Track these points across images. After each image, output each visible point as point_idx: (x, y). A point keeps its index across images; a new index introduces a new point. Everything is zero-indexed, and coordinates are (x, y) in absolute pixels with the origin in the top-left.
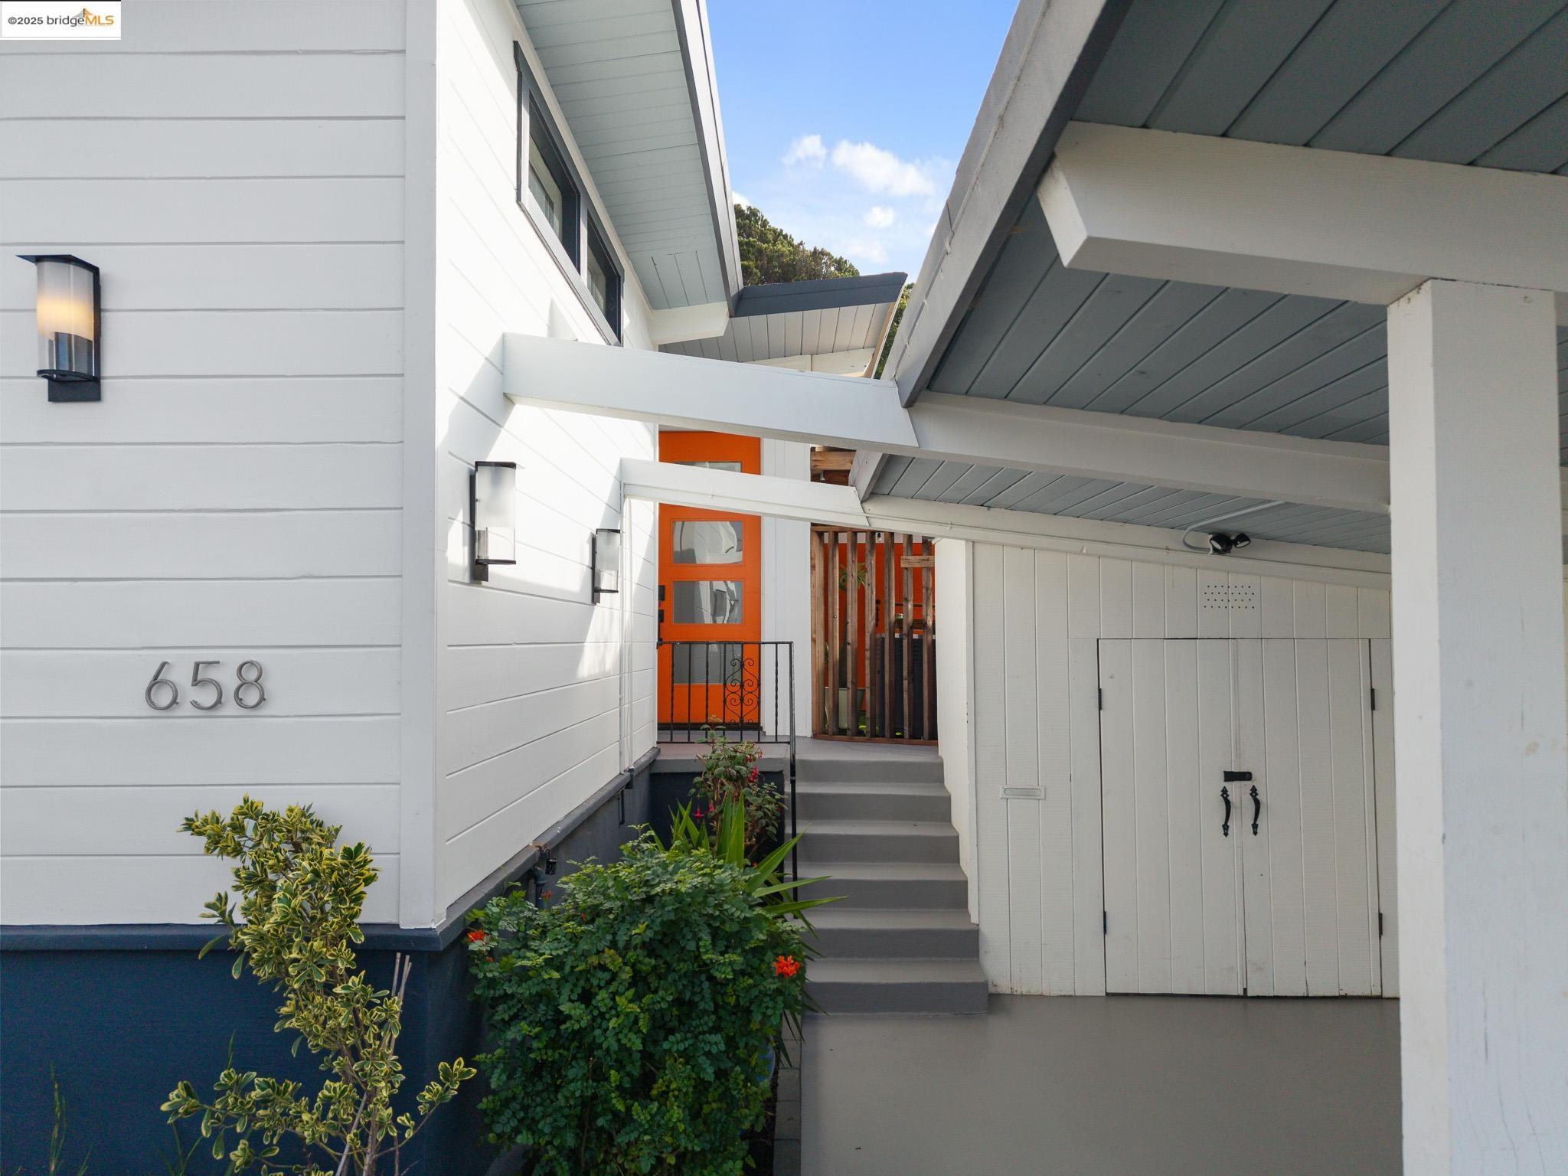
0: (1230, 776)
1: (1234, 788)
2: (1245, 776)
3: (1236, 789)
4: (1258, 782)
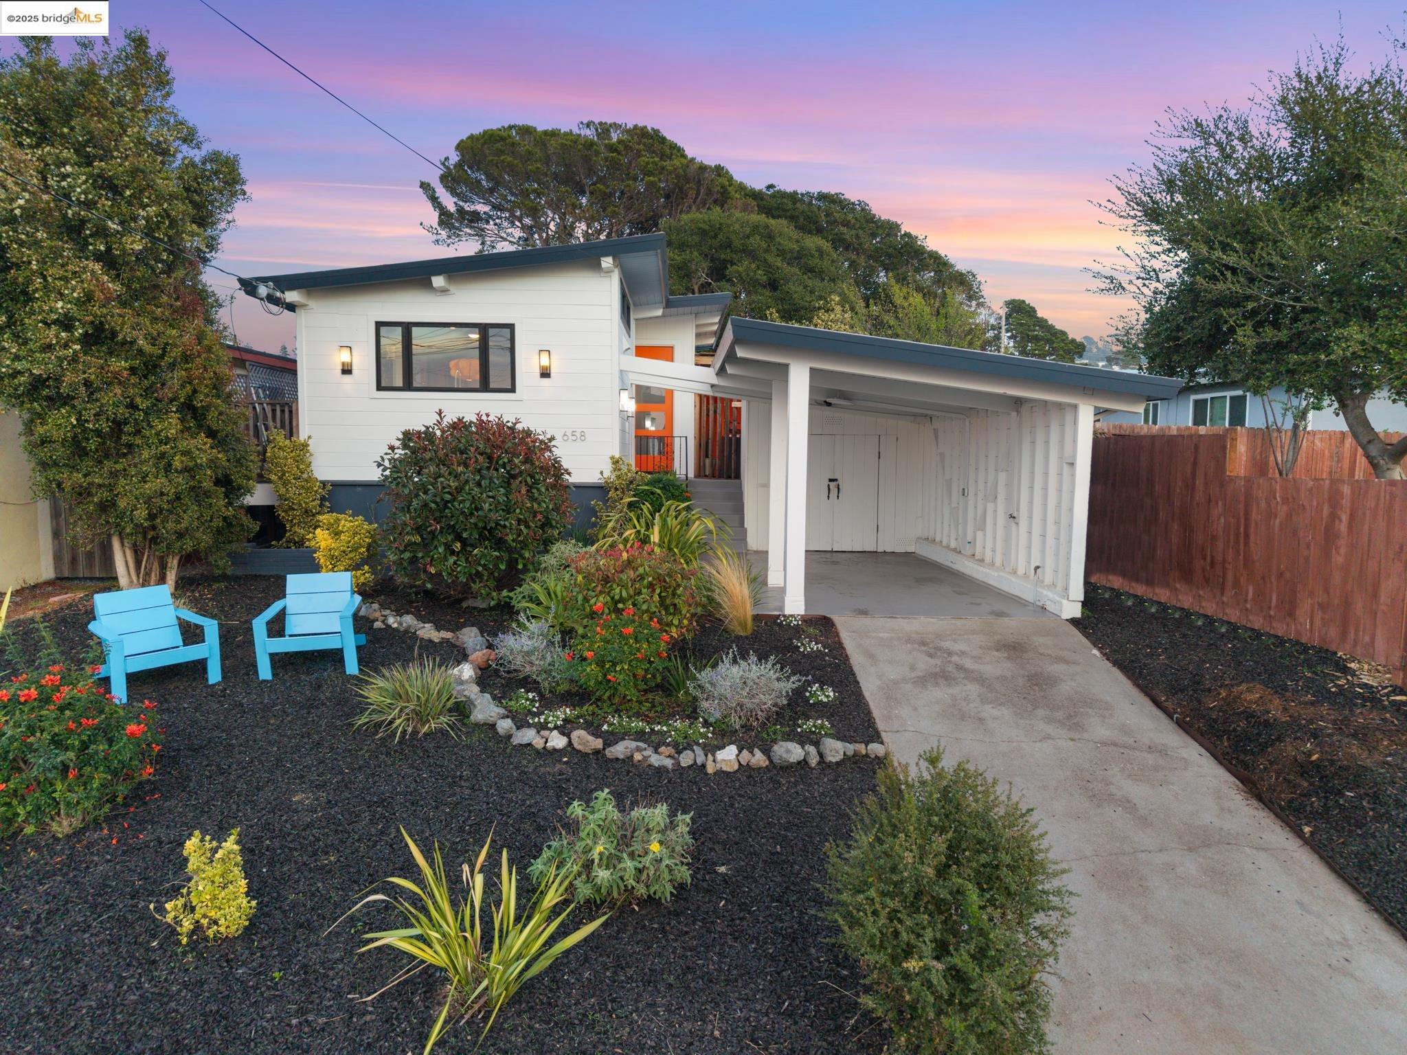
0: (831, 480)
1: (831, 484)
2: (836, 480)
3: (832, 484)
4: (840, 482)
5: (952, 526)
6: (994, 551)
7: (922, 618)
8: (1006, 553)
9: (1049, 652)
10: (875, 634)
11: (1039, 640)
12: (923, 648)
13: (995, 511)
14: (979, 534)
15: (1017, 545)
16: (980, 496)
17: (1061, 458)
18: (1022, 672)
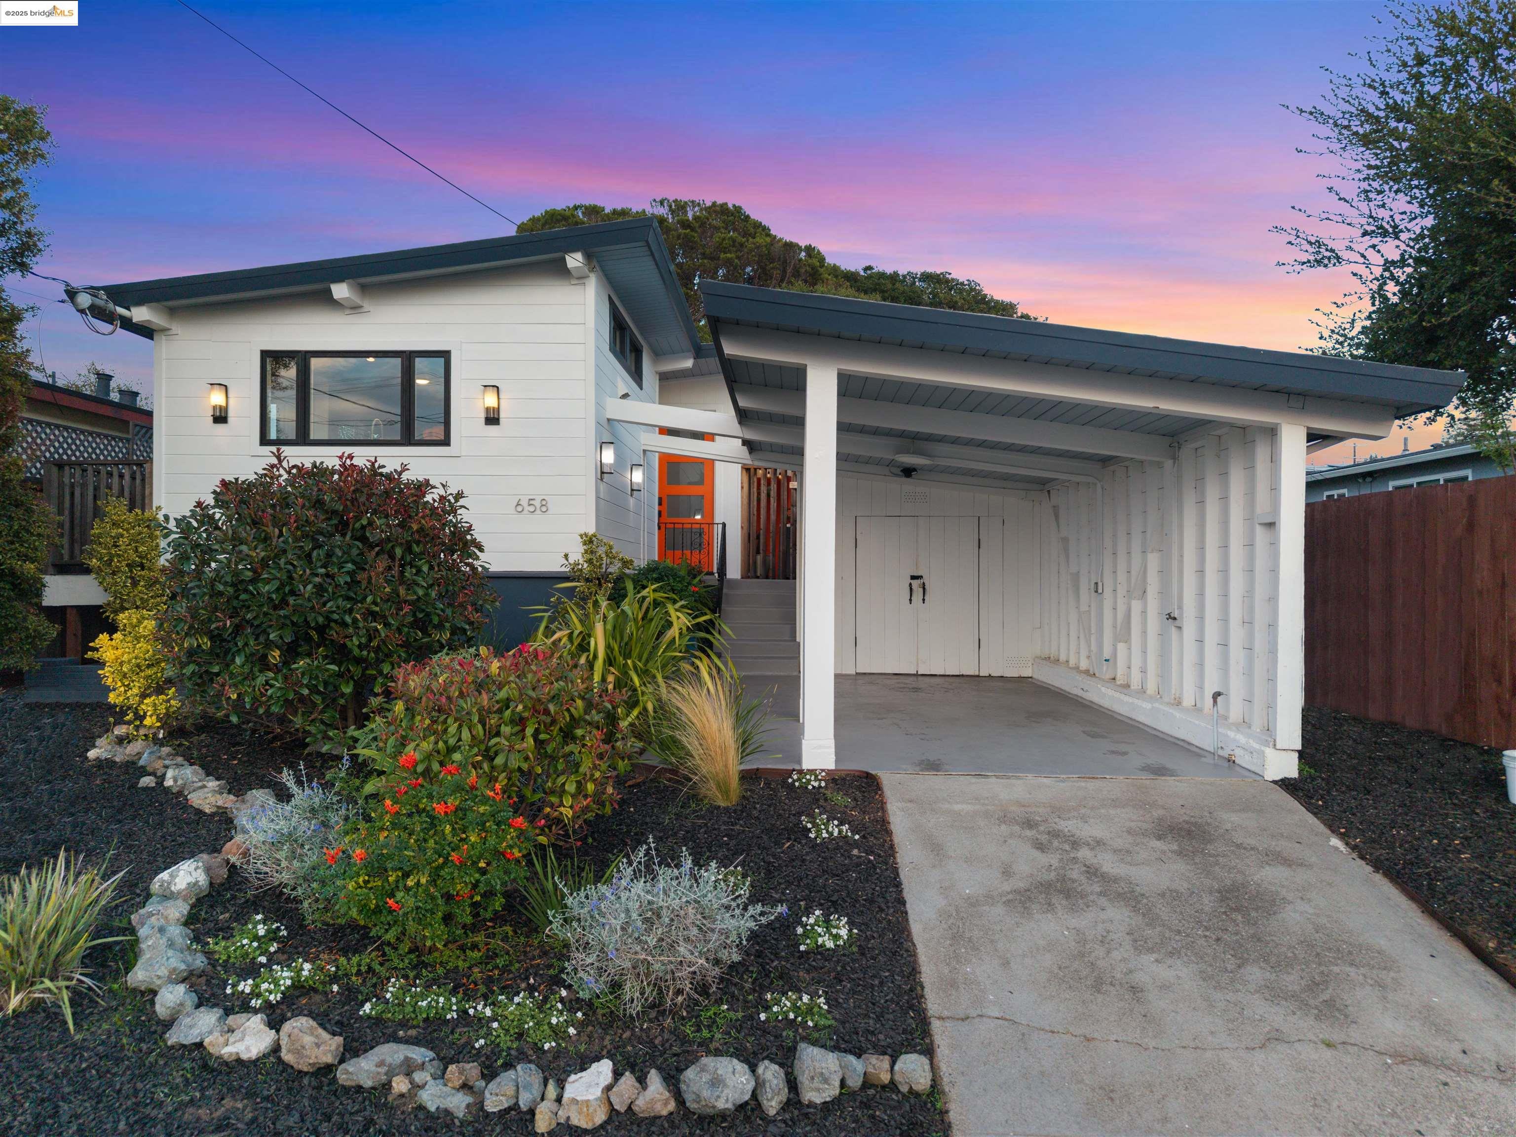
0: (913, 578)
1: (914, 582)
2: (921, 577)
4: (926, 580)
5: (1082, 636)
6: (1144, 671)
7: (1030, 776)
8: (1164, 675)
9: (1252, 841)
10: (947, 806)
11: (1231, 819)
12: (1028, 833)
13: (1144, 612)
14: (1121, 646)
15: (1181, 663)
16: (1121, 591)
17: (1250, 518)
18: (1208, 882)
